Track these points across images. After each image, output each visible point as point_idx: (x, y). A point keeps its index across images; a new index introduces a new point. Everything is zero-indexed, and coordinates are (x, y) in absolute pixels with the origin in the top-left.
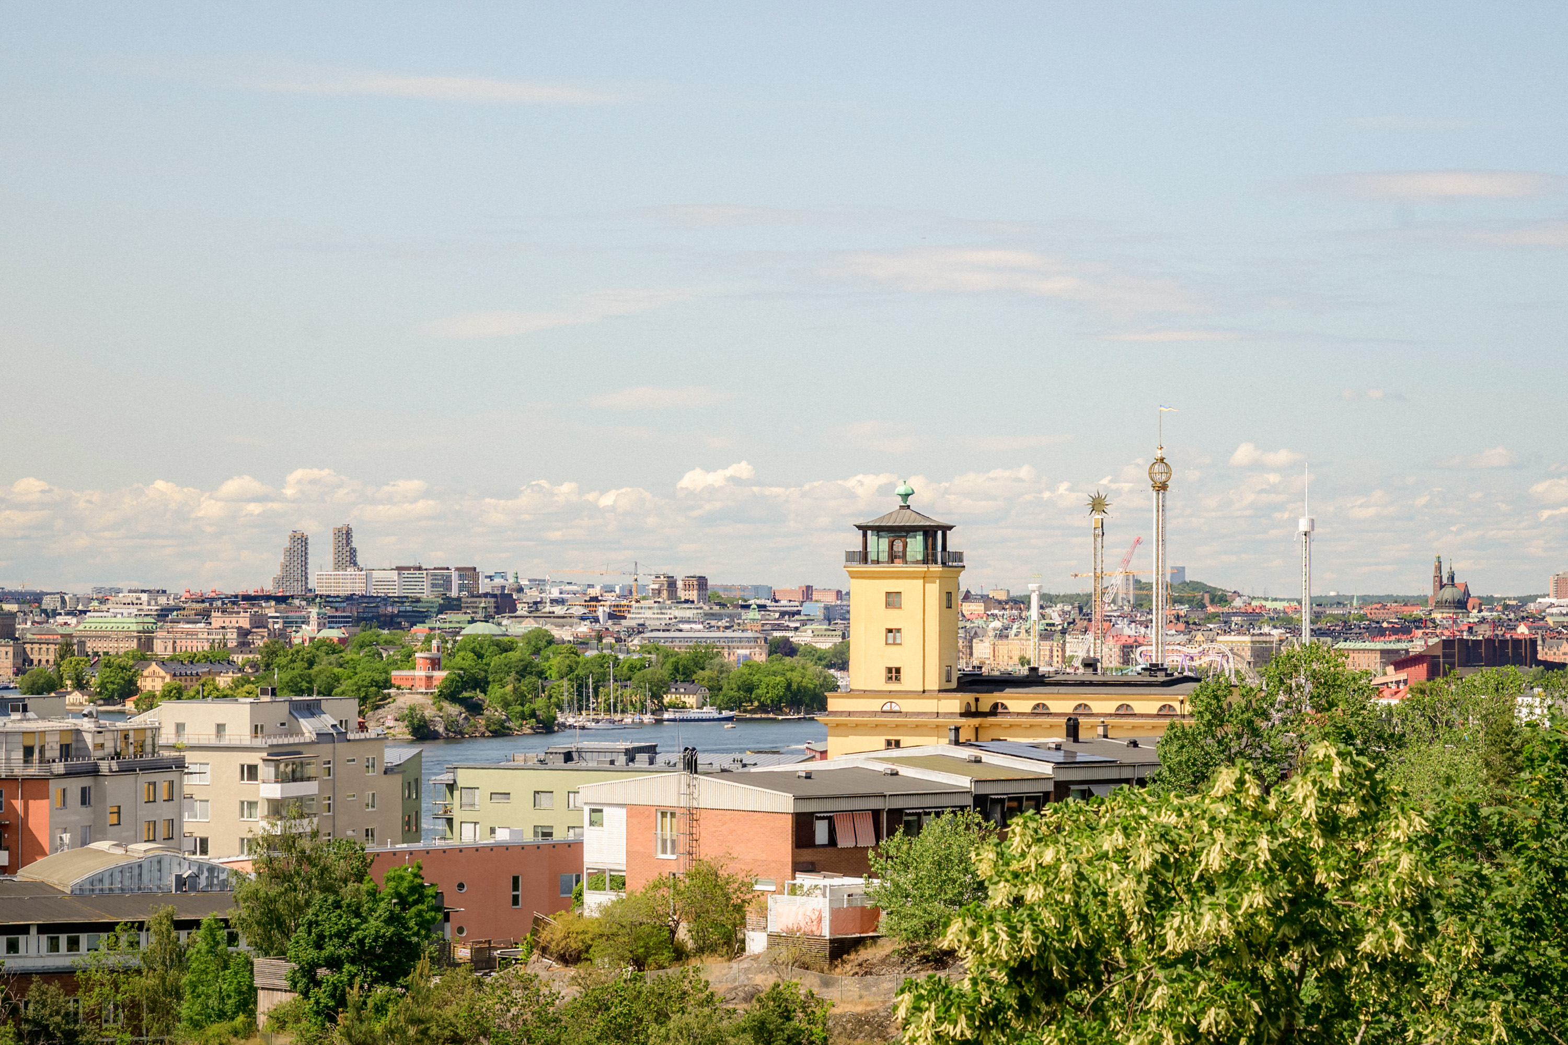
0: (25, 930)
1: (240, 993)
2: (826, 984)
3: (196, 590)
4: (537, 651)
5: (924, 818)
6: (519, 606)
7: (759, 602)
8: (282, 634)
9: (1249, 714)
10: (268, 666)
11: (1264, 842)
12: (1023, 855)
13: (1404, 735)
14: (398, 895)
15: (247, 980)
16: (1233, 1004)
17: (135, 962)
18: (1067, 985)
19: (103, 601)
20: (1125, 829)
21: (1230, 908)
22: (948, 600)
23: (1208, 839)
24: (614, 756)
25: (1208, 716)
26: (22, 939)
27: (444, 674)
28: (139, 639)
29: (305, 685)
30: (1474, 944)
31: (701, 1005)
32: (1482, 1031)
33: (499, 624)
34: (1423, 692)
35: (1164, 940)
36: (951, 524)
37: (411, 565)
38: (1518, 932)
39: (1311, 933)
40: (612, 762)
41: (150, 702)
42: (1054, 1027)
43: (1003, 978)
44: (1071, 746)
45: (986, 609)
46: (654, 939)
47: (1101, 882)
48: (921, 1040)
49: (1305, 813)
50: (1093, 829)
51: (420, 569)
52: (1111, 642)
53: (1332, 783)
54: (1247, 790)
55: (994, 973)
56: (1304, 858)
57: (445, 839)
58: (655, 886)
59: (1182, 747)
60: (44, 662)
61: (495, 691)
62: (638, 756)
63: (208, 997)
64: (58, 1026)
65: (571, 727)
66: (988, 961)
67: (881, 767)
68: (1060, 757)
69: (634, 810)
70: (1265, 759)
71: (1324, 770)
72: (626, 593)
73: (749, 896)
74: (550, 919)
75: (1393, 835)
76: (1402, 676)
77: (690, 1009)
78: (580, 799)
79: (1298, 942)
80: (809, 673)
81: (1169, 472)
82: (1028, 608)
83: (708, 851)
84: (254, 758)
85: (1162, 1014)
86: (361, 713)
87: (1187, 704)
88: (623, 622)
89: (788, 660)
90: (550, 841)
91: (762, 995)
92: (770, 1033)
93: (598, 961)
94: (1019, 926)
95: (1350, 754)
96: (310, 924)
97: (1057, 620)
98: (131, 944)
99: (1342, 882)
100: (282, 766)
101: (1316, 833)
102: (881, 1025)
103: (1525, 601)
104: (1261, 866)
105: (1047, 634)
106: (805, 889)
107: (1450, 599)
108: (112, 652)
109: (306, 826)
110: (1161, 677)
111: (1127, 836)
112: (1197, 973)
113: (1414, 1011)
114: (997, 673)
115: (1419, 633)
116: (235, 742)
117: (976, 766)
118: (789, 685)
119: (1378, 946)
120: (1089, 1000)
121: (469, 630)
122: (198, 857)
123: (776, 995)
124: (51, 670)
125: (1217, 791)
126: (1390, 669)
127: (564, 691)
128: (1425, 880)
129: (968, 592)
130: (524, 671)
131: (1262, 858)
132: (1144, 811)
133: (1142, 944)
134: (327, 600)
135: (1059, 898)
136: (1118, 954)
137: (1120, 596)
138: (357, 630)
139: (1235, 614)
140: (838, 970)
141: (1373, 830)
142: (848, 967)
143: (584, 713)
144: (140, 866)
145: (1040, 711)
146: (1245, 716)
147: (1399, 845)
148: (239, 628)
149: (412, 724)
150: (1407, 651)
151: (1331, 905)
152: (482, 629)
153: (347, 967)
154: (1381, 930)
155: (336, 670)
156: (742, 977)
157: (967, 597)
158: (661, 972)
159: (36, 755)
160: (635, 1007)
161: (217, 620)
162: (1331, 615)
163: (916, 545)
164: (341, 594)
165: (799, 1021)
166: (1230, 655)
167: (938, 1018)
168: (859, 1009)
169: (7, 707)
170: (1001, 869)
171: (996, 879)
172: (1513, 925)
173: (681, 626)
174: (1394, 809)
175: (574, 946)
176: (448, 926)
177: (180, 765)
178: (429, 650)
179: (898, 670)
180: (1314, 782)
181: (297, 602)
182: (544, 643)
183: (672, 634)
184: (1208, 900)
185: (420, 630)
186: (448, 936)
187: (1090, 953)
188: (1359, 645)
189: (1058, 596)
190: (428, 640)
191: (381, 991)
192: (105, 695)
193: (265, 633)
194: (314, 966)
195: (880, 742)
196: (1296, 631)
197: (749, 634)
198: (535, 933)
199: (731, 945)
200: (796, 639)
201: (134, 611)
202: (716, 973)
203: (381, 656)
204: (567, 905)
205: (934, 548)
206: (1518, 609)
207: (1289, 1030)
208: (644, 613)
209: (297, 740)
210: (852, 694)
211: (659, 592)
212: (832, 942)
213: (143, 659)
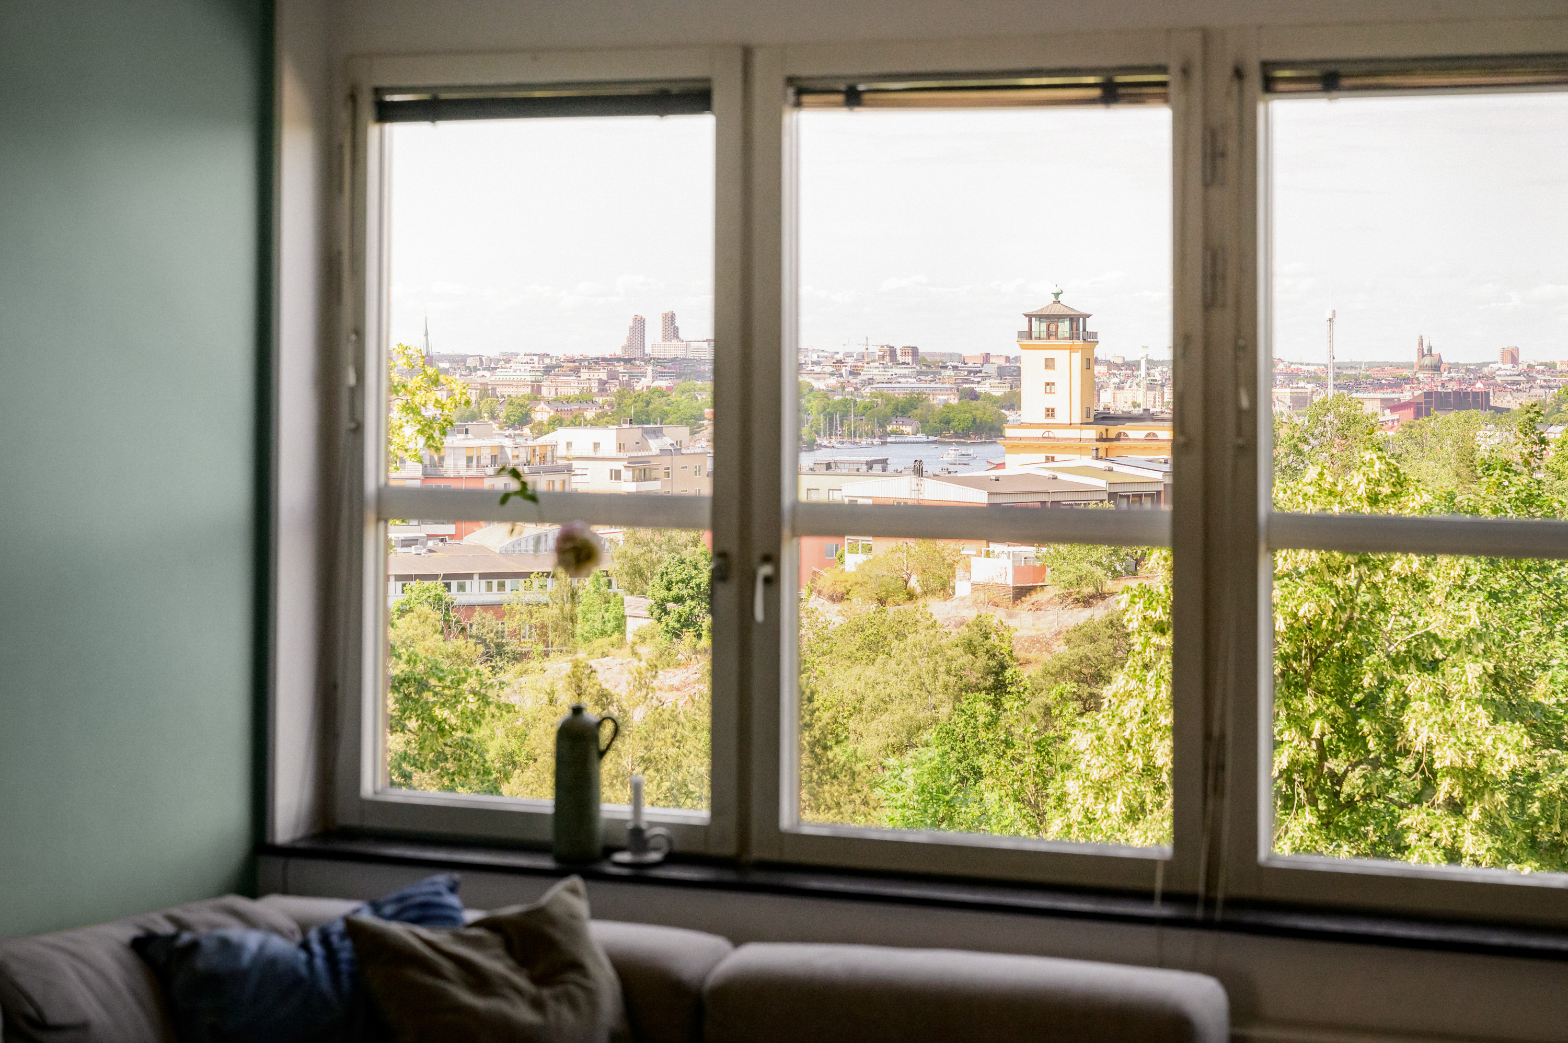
0: (469, 576)
1: (616, 619)
2: (1010, 616)
3: (569, 354)
7: (953, 364)
8: (629, 383)
9: (1295, 440)
10: (619, 404)
15: (620, 610)
16: (1319, 600)
17: (544, 598)
19: (508, 361)
22: (1087, 364)
24: (859, 466)
26: (468, 582)
28: (533, 386)
29: (644, 418)
31: (928, 628)
32: (1465, 620)
34: (1410, 427)
36: (1090, 313)
39: (1364, 560)
40: (858, 470)
41: (541, 428)
45: (1109, 369)
46: (893, 586)
49: (1359, 492)
53: (1374, 474)
54: (1325, 478)
58: (893, 551)
62: (875, 466)
63: (594, 621)
64: (492, 640)
65: (826, 447)
67: (1047, 474)
69: (878, 501)
71: (1369, 467)
72: (860, 357)
73: (957, 558)
74: (823, 572)
75: (1411, 505)
76: (1396, 416)
77: (920, 630)
78: (840, 494)
80: (988, 413)
82: (1138, 369)
84: (619, 465)
88: (859, 377)
89: (973, 402)
91: (970, 623)
92: (975, 647)
93: (854, 600)
95: (1384, 457)
96: (662, 575)
97: (1158, 377)
98: (541, 587)
100: (637, 471)
101: (1365, 503)
102: (1047, 643)
103: (1481, 366)
105: (1152, 387)
106: (996, 553)
107: (1429, 364)
108: (513, 395)
114: (1120, 413)
115: (1408, 387)
116: (607, 455)
117: (1109, 473)
118: (974, 419)
123: (979, 624)
124: (474, 406)
125: (1307, 479)
126: (1388, 412)
127: (821, 423)
129: (1099, 358)
134: (657, 361)
138: (677, 381)
139: (1279, 374)
140: (1018, 607)
142: (1025, 605)
143: (833, 437)
144: (546, 535)
145: (1151, 438)
146: (1292, 442)
148: (600, 380)
150: (1399, 399)
153: (688, 602)
155: (666, 408)
156: (954, 611)
157: (1098, 361)
158: (899, 607)
159: (475, 462)
160: (881, 629)
161: (584, 374)
162: (1347, 374)
163: (1065, 327)
164: (668, 357)
165: (994, 639)
166: (1275, 402)
168: (1033, 633)
173: (900, 380)
174: (1412, 490)
175: (839, 590)
177: (569, 470)
179: (1053, 410)
180: (1364, 474)
181: (638, 362)
183: (893, 385)
188: (1366, 395)
189: (1158, 361)
192: (510, 423)
193: (617, 382)
194: (664, 600)
195: (1041, 457)
196: (1324, 386)
197: (947, 386)
198: (813, 581)
199: (945, 589)
200: (979, 389)
201: (528, 367)
202: (937, 608)
203: (697, 399)
204: (831, 564)
205: (1078, 329)
206: (1476, 371)
207: (1351, 618)
208: (873, 371)
209: (647, 454)
210: (1021, 425)
211: (883, 357)
212: (1014, 588)
213: (536, 399)
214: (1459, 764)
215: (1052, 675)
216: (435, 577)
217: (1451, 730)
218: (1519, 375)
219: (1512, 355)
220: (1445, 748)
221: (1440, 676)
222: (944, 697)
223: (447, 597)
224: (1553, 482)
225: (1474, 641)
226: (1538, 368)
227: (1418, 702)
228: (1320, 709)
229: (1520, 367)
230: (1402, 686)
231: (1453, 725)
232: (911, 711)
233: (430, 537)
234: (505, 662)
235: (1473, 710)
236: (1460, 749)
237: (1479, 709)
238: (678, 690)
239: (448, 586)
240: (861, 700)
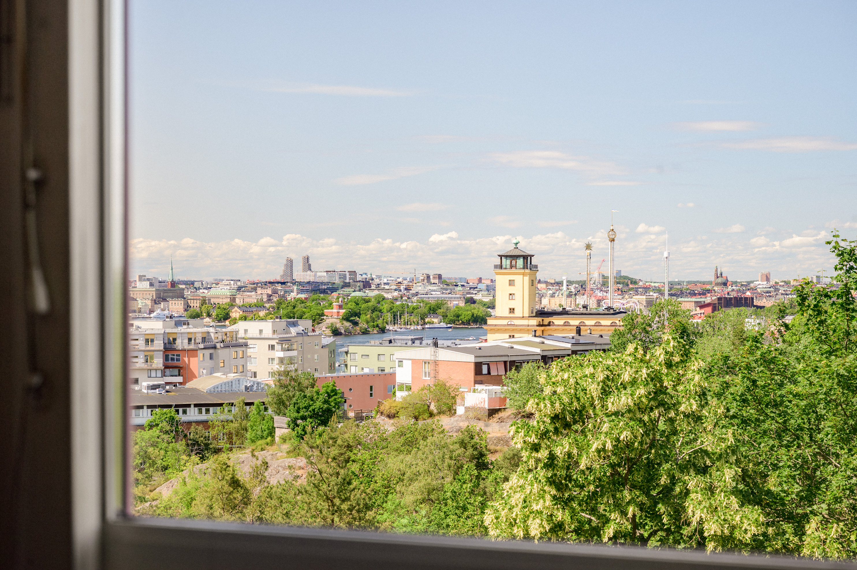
0: (189, 406)
1: (269, 429)
2: (487, 426)
3: (251, 280)
4: (379, 303)
5: (523, 364)
6: (372, 286)
7: (462, 284)
8: (283, 296)
10: (278, 308)
11: (644, 371)
12: (556, 376)
13: (702, 333)
14: (327, 393)
15: (271, 424)
16: (633, 430)
17: (231, 418)
18: (572, 423)
19: (217, 284)
20: (594, 366)
21: (631, 395)
22: (532, 283)
23: (624, 370)
24: (407, 341)
25: (629, 327)
26: (188, 409)
27: (344, 311)
28: (231, 298)
29: (292, 315)
30: (722, 408)
31: (439, 433)
32: (725, 440)
33: (365, 292)
34: (710, 317)
35: (607, 407)
36: (533, 254)
37: (331, 270)
38: (739, 404)
39: (662, 404)
40: (406, 344)
41: (235, 321)
42: (567, 438)
43: (548, 420)
44: (577, 337)
45: (547, 286)
46: (422, 409)
47: (585, 385)
48: (518, 443)
49: (660, 360)
50: (582, 366)
51: (334, 272)
52: (593, 299)
53: (670, 349)
54: (638, 352)
55: (545, 419)
56: (659, 377)
57: (344, 372)
58: (422, 389)
59: (619, 338)
60: (195, 307)
61: (363, 317)
62: (416, 341)
63: (257, 431)
64: (202, 441)
65: (391, 330)
66: (543, 414)
67: (507, 345)
68: (574, 341)
69: (414, 362)
70: (650, 342)
71: (667, 344)
72: (411, 280)
73: (457, 393)
74: (384, 402)
75: (692, 368)
76: (702, 311)
77: (435, 435)
78: (395, 357)
79: (657, 407)
80: (481, 310)
81: (615, 235)
82: (562, 286)
83: (442, 376)
84: (274, 342)
85: (606, 433)
86: (313, 325)
87: (621, 322)
88: (410, 291)
89: (472, 305)
90: (384, 373)
91: (464, 430)
92: (466, 444)
93: (401, 417)
94: (554, 401)
95: (677, 338)
96: (295, 404)
97: (573, 290)
98: (229, 411)
99: (674, 385)
100: (284, 345)
101: (664, 367)
103: (749, 283)
104: (643, 379)
105: (570, 295)
106: (479, 390)
107: (721, 282)
108: (221, 303)
109: (292, 367)
110: (612, 311)
111: (595, 369)
112: (619, 419)
113: (701, 433)
114: (551, 310)
115: (709, 295)
116: (266, 336)
117: (542, 344)
118: (473, 315)
119: (687, 409)
120: (580, 428)
121: (353, 294)
122: (253, 379)
123: (468, 430)
124: (198, 310)
125: (628, 352)
126: (698, 308)
127: (389, 317)
128: (704, 384)
129: (540, 280)
130: (374, 310)
131: (644, 377)
132: (601, 359)
133: (599, 408)
134: (300, 283)
135: (569, 391)
136: (591, 412)
137: (597, 281)
138: (311, 294)
139: (640, 288)
140: (491, 421)
141: (685, 366)
142: (495, 419)
143: (396, 325)
144: (232, 382)
145: (566, 324)
146: (643, 326)
147: (695, 371)
148: (268, 294)
149: (332, 329)
150: (704, 302)
151: (669, 394)
152: (358, 294)
153: (308, 419)
154: (687, 403)
155: (304, 310)
156: (455, 423)
157: (539, 282)
158: (424, 421)
159: (193, 341)
160: (415, 434)
161: (259, 291)
162: (677, 288)
163: (520, 262)
164: (305, 281)
165: (476, 439)
166: (638, 304)
167: (525, 435)
168: (499, 435)
169: (181, 323)
170: (548, 381)
171: (546, 385)
172: (737, 401)
173: (432, 293)
174: (693, 359)
175: (393, 412)
176: (345, 404)
177: (246, 345)
178: (338, 302)
179: (513, 309)
180: (663, 349)
181: (289, 284)
182: (382, 299)
183: (428, 296)
184: (624, 392)
185: (335, 294)
186: (346, 408)
187: (580, 411)
188: (686, 299)
189: (573, 281)
190: (338, 298)
191: (321, 428)
192: (218, 319)
193: (277, 295)
194: (296, 419)
195: (506, 336)
196: (662, 294)
197: (458, 296)
198: (378, 407)
199: (451, 411)
200: (476, 297)
201: (228, 287)
202: (445, 421)
203: (320, 304)
204: (390, 397)
205: (527, 263)
206: (747, 285)
207: (654, 440)
208: (418, 288)
209: (289, 335)
210: (496, 318)
211: (424, 280)
212: (489, 410)
213: (232, 305)
214: (719, 533)
215: (508, 459)
216: (170, 406)
217: (714, 511)
218: (770, 288)
219: (767, 276)
220: (711, 524)
221: (708, 477)
222: (448, 472)
223: (177, 417)
224: (787, 347)
225: (730, 454)
226: (780, 283)
227: (695, 494)
228: (633, 498)
229: (771, 283)
230: (684, 483)
231: (716, 508)
232: (429, 480)
233: (167, 384)
234: (210, 454)
235: (729, 499)
236: (720, 523)
237: (733, 498)
238: (303, 469)
239: (177, 411)
240: (404, 474)
